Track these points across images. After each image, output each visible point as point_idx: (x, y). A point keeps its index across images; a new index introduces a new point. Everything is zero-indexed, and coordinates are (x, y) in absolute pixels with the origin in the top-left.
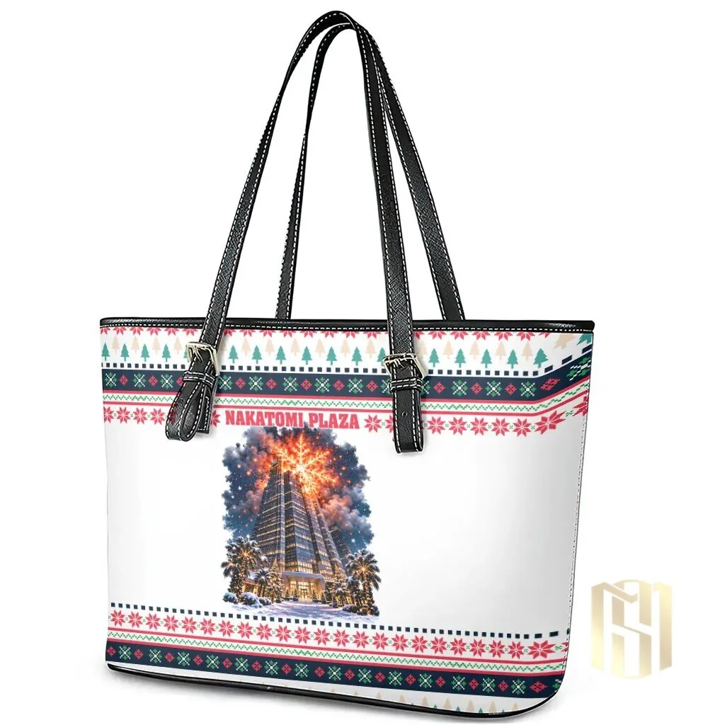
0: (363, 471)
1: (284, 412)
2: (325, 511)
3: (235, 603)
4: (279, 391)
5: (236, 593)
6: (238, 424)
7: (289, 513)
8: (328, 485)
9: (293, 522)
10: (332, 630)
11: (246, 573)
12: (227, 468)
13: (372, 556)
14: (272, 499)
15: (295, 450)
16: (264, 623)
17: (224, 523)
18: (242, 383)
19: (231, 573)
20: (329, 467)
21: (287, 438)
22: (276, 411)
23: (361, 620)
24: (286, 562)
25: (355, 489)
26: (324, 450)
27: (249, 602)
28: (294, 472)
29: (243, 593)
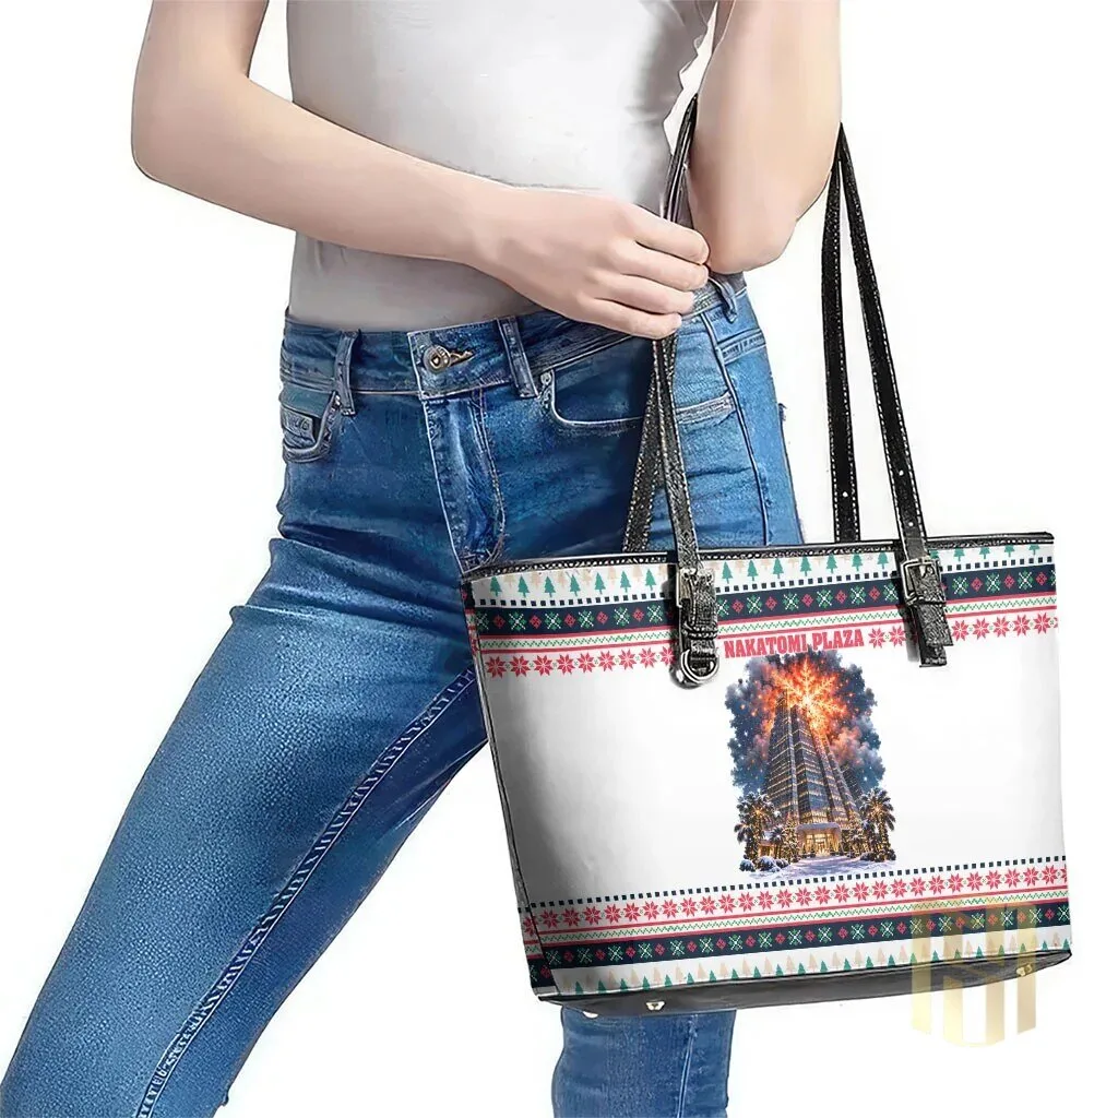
0: (870, 694)
1: (786, 635)
2: (835, 748)
3: (753, 871)
4: (780, 612)
5: (753, 860)
6: (738, 655)
7: (799, 754)
8: (836, 716)
9: (804, 766)
10: (850, 884)
11: (761, 834)
12: (730, 710)
13: (884, 793)
14: (780, 742)
15: (800, 680)
16: (783, 889)
17: (732, 778)
18: (739, 606)
19: (746, 836)
20: (836, 695)
21: (790, 666)
22: (777, 636)
23: (878, 867)
24: (800, 814)
25: (864, 718)
26: (829, 676)
27: (766, 867)
28: (801, 706)
29: (760, 857)
